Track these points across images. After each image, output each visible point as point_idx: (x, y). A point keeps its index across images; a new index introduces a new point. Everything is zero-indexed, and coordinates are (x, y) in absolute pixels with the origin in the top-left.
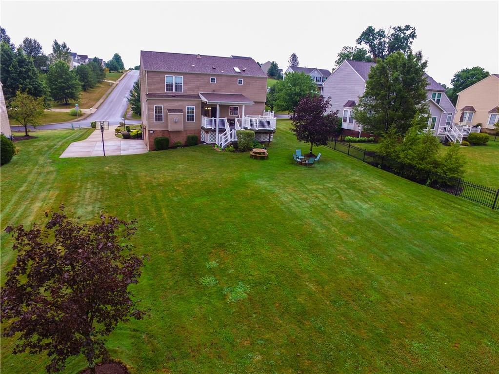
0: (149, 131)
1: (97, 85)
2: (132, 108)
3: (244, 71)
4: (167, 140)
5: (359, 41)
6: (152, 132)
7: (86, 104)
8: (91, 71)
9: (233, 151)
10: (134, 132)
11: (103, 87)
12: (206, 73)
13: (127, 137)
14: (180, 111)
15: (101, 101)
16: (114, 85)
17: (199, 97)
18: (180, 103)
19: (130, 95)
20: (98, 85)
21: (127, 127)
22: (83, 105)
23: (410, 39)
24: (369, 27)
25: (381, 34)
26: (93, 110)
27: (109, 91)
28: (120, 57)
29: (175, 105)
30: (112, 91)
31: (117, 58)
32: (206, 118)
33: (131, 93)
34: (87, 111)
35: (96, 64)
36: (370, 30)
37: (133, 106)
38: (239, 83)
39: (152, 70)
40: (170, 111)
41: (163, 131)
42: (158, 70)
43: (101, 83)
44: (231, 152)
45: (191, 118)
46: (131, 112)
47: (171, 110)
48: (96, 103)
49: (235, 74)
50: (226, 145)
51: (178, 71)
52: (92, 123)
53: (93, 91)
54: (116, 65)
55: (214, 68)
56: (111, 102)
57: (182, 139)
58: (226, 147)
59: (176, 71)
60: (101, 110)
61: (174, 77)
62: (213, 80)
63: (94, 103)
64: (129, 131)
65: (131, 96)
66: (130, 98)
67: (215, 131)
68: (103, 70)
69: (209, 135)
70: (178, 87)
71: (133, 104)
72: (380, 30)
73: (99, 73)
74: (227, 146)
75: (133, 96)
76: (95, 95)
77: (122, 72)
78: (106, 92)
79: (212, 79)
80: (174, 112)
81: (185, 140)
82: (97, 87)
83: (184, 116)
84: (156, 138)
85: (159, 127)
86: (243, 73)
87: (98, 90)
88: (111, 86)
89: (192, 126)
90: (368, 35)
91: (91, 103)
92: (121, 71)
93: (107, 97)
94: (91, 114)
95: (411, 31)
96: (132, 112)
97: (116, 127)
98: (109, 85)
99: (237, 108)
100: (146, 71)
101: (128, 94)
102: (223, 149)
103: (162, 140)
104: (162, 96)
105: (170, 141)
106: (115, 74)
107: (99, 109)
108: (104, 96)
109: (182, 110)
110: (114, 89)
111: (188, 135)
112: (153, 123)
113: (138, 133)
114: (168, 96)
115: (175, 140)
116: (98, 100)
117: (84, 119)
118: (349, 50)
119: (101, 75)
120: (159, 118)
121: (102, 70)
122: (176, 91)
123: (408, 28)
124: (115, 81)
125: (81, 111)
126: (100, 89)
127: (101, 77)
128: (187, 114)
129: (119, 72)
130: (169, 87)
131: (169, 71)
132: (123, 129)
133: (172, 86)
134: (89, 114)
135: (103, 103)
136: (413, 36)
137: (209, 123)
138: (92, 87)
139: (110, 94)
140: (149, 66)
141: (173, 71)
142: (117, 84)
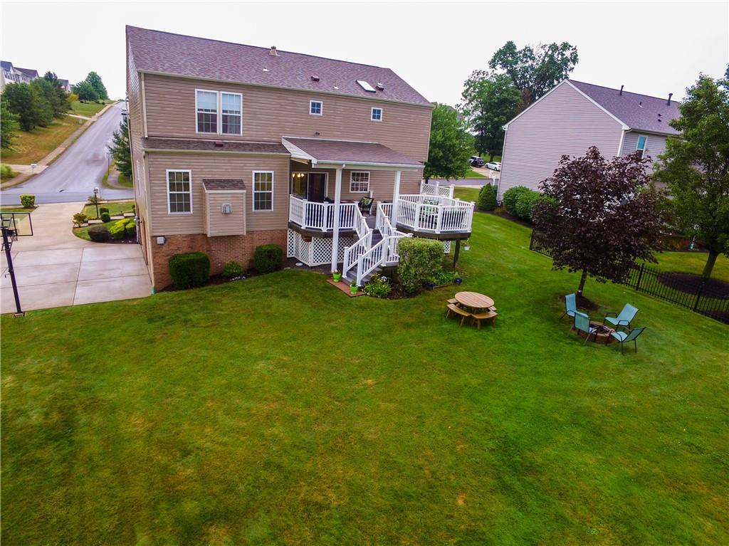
0: (154, 238)
1: (53, 122)
2: (119, 165)
3: (381, 90)
4: (204, 262)
5: (493, 64)
6: (160, 240)
7: (27, 155)
8: (40, 95)
9: (389, 296)
10: (117, 225)
11: (66, 127)
12: (299, 88)
13: (99, 237)
14: (237, 184)
15: (60, 150)
16: (88, 124)
17: (281, 147)
18: (237, 163)
19: (114, 142)
20: (55, 121)
21: (103, 210)
22: (20, 156)
23: (571, 65)
24: (509, 43)
25: (528, 53)
26: (39, 168)
27: (78, 133)
28: (100, 78)
29: (222, 168)
30: (82, 133)
31: (94, 80)
32: (305, 202)
33: (117, 136)
34: (27, 169)
35: (50, 84)
36: (510, 47)
37: (120, 162)
38: (374, 117)
39: (160, 72)
40: (211, 183)
41: (192, 237)
42: (175, 74)
43: (62, 119)
44: (384, 297)
45: (263, 202)
46: (116, 174)
47: (213, 181)
48: (49, 153)
49: (365, 96)
50: (367, 277)
51: (230, 80)
52: (24, 199)
53: (48, 131)
54: (92, 92)
55: (317, 80)
56: (80, 153)
57: (239, 257)
58: (367, 283)
59: (224, 79)
60: (56, 169)
61: (220, 94)
62: (316, 108)
63: (44, 154)
64: (106, 219)
65: (116, 143)
66: (113, 146)
67: (329, 235)
68: (66, 96)
69: (311, 245)
70: (230, 122)
71: (121, 159)
72: (526, 48)
73: (58, 100)
74: (371, 280)
75: (119, 142)
76: (48, 138)
77: (103, 104)
78: (71, 134)
79: (313, 104)
80: (223, 188)
81: (248, 257)
82: (54, 125)
83: (248, 196)
84: (174, 257)
85: (179, 226)
86: (381, 94)
87: (54, 132)
88: (83, 124)
89: (266, 222)
90: (507, 54)
91: (38, 154)
92: (101, 101)
93: (73, 143)
94: (35, 176)
95: (571, 51)
96: (119, 172)
97: (79, 208)
98: (78, 123)
99: (367, 175)
100: (140, 74)
101: (111, 141)
102: (360, 289)
103: (191, 262)
104: (188, 144)
105: (211, 263)
106: (90, 105)
107: (53, 165)
108: (67, 142)
109: (241, 182)
110: (86, 130)
111: (258, 244)
112: (166, 215)
113: (128, 226)
114: (203, 144)
115: (223, 258)
116: (52, 148)
117: (16, 186)
118: (481, 76)
119: (62, 104)
120: (180, 204)
121: (63, 96)
122: (225, 130)
123: (566, 46)
124: (90, 116)
125: (9, 170)
126: (60, 130)
127: (60, 108)
128: (254, 191)
129: (98, 103)
130: (207, 121)
131: (207, 78)
132: (93, 213)
133: (214, 117)
134: (31, 174)
135: (63, 153)
136: (575, 60)
137: (314, 216)
138: (42, 124)
139: (78, 138)
140: (149, 62)
141: (216, 79)
142: (94, 122)
